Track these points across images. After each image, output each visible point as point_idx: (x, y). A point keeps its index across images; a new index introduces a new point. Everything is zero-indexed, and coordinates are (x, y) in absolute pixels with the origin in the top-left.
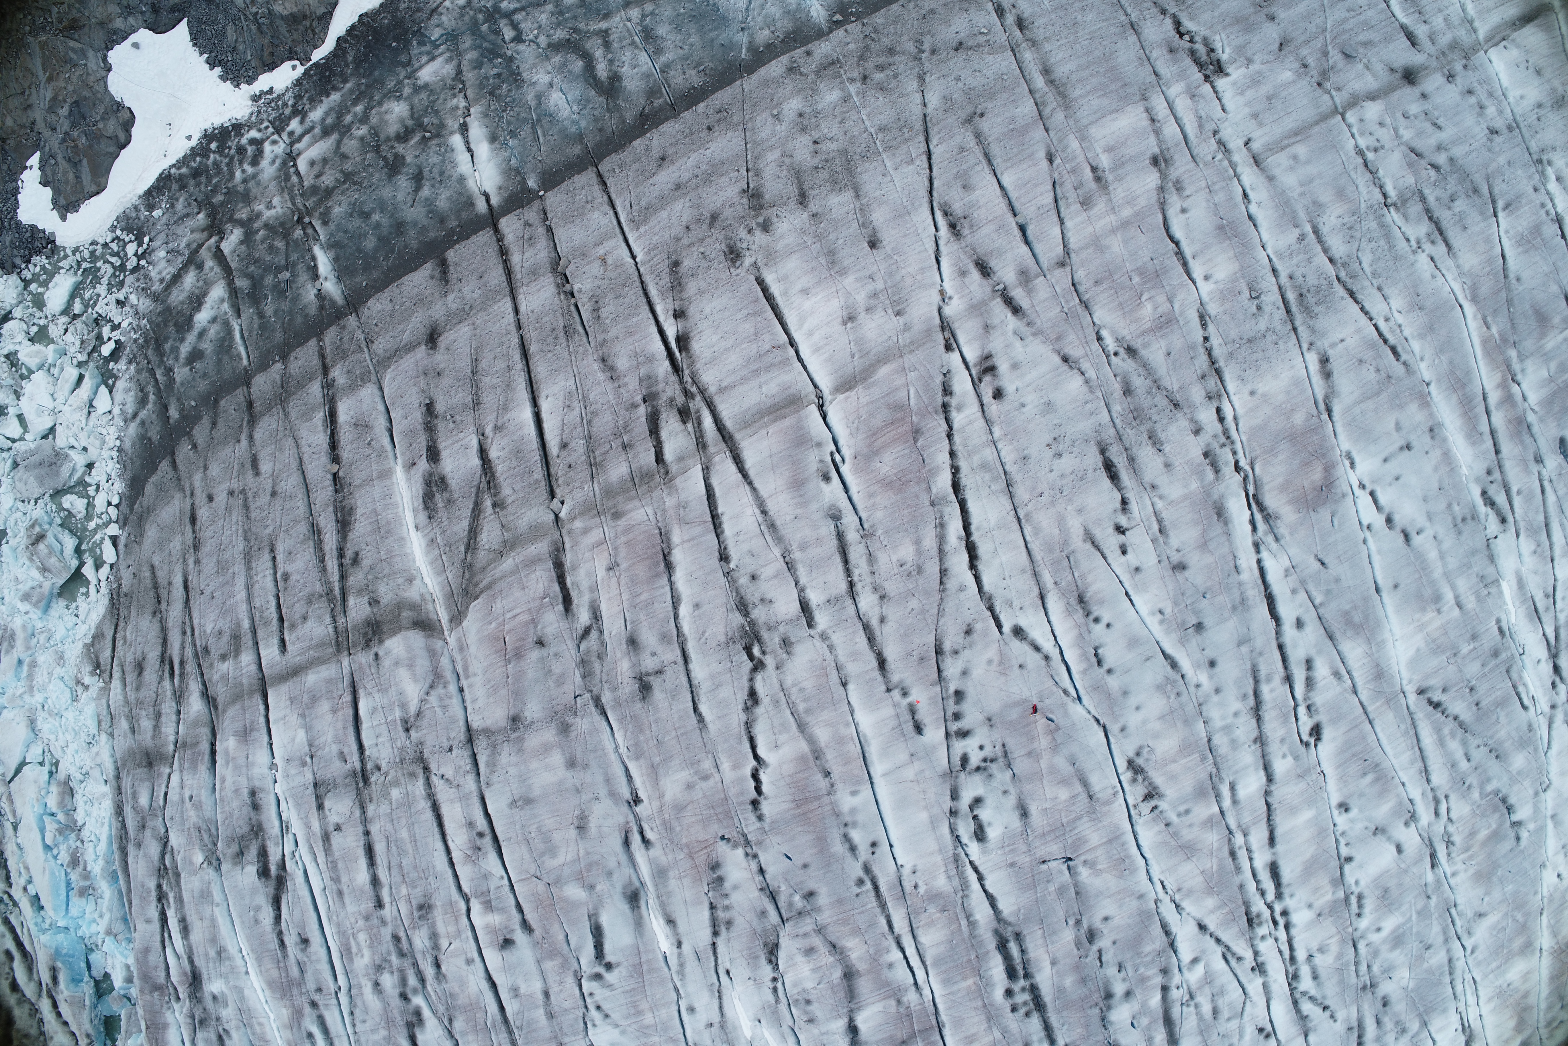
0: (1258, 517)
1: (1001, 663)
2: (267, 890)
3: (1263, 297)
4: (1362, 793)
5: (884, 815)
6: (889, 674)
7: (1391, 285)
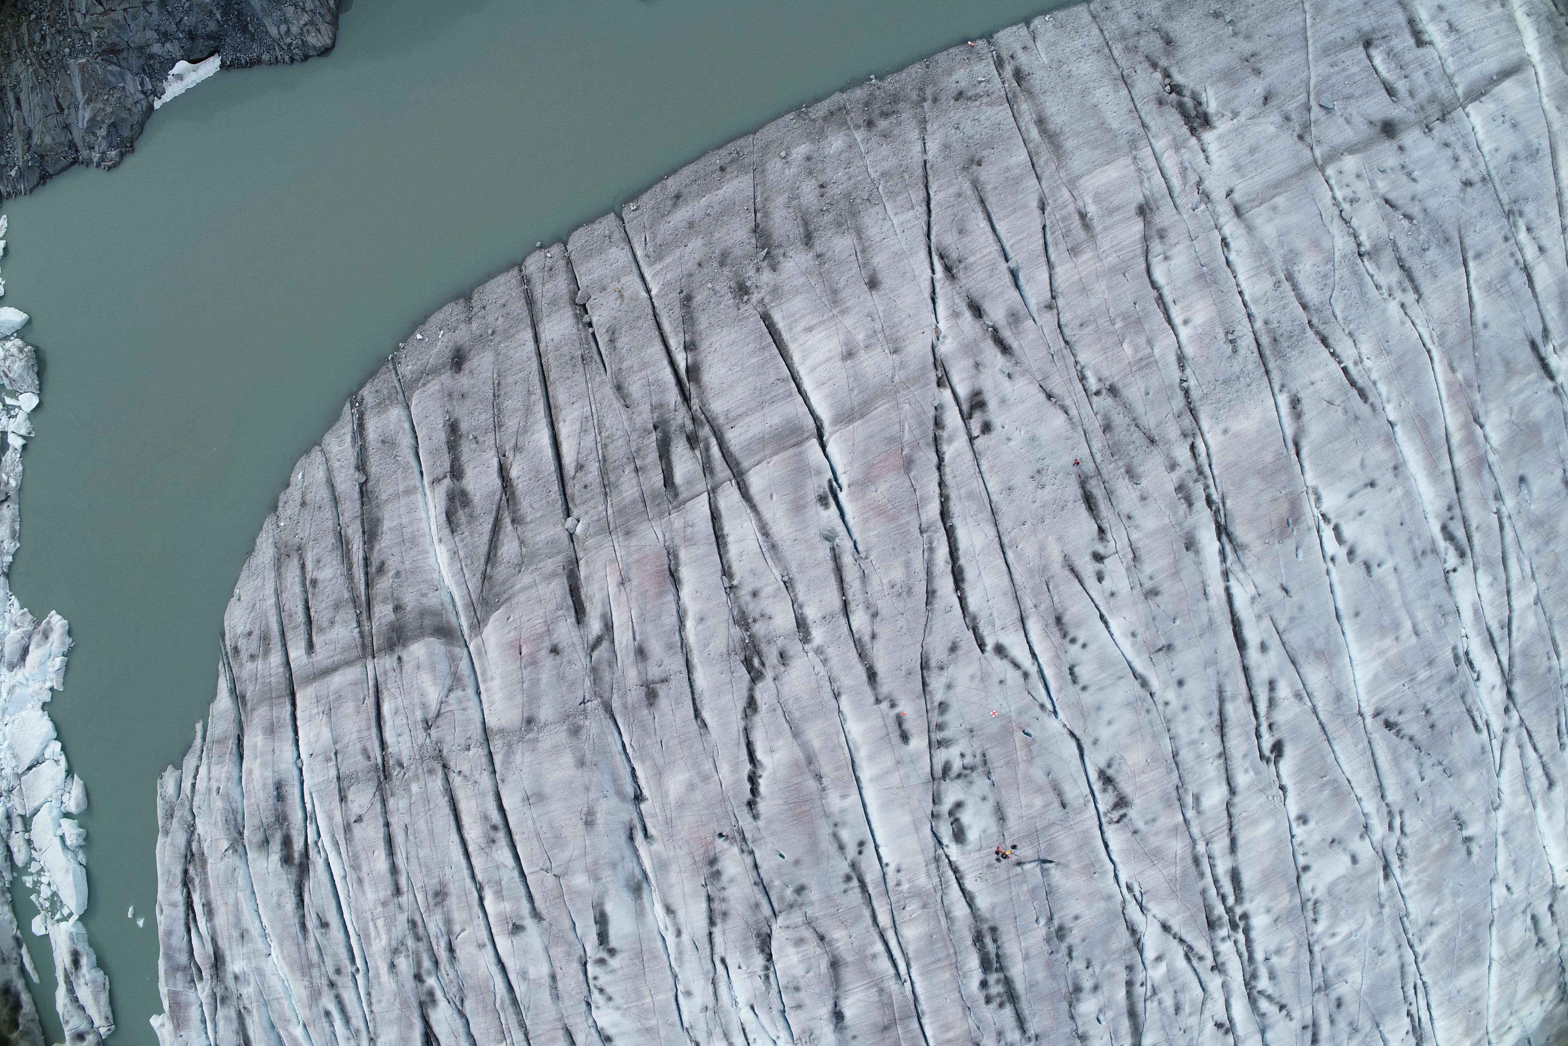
0: (1228, 548)
1: (982, 679)
2: (290, 877)
3: (1239, 341)
4: (1319, 807)
5: (871, 818)
6: (878, 687)
7: (1361, 330)
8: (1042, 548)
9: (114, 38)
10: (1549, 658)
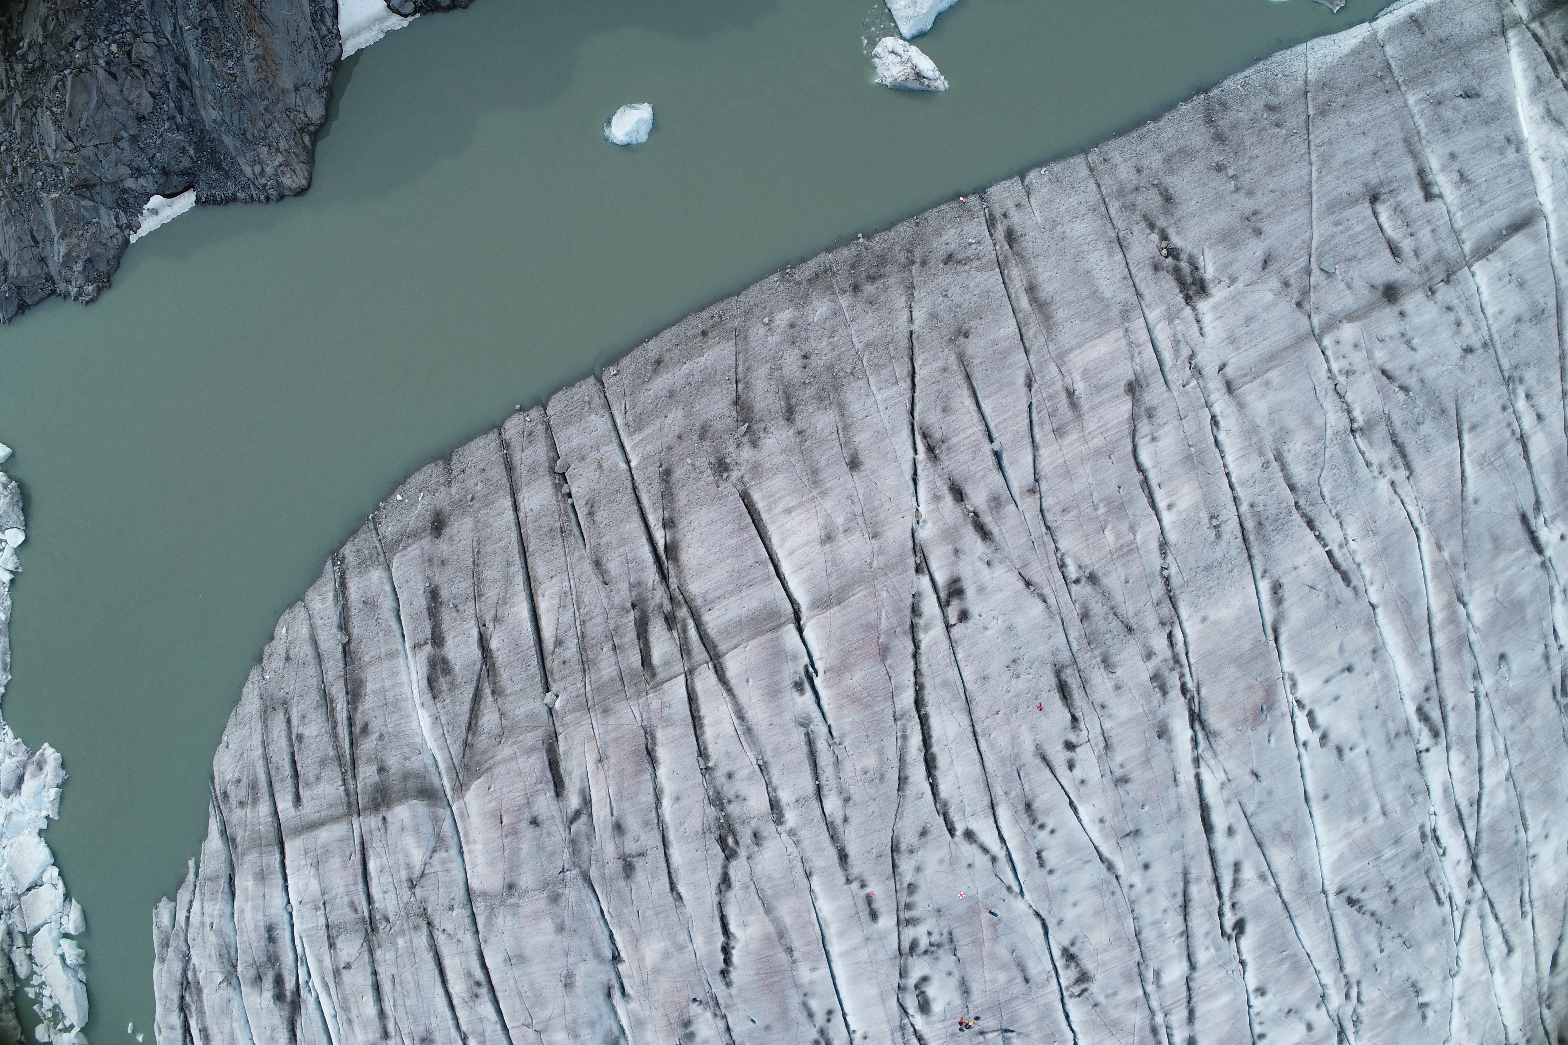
0: (1201, 736)
1: (951, 863)
2: (282, 1013)
3: (1223, 526)
4: (1278, 980)
5: (839, 988)
6: (849, 868)
7: (1349, 511)
8: (1014, 738)
9: (85, 175)
10: (1516, 832)
